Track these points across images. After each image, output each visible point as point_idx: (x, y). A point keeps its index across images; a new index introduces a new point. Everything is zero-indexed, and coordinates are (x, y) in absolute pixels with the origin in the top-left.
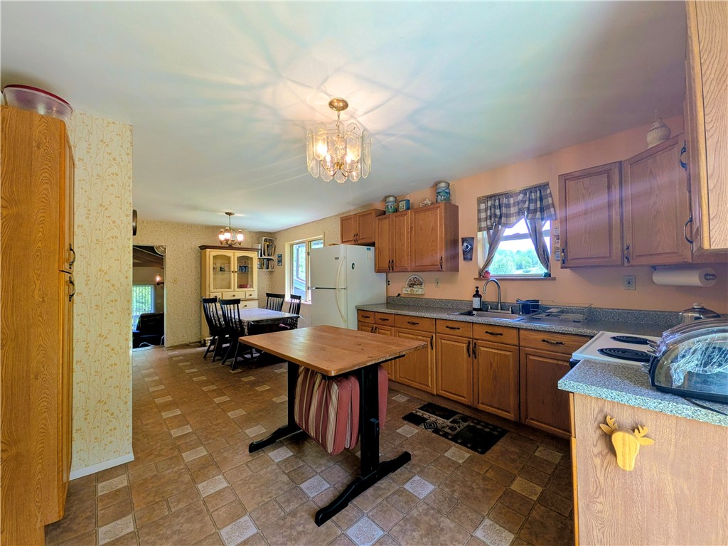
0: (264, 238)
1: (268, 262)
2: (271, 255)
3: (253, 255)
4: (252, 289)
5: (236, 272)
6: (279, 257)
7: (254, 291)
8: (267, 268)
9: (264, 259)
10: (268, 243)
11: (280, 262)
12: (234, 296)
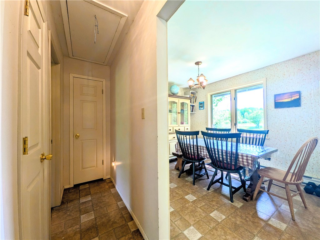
0: (191, 91)
1: (193, 108)
2: (193, 103)
3: (188, 101)
4: (187, 125)
5: (180, 113)
6: (200, 104)
7: (189, 126)
8: (192, 112)
9: (191, 105)
10: (193, 95)
11: (202, 107)
12: (179, 129)
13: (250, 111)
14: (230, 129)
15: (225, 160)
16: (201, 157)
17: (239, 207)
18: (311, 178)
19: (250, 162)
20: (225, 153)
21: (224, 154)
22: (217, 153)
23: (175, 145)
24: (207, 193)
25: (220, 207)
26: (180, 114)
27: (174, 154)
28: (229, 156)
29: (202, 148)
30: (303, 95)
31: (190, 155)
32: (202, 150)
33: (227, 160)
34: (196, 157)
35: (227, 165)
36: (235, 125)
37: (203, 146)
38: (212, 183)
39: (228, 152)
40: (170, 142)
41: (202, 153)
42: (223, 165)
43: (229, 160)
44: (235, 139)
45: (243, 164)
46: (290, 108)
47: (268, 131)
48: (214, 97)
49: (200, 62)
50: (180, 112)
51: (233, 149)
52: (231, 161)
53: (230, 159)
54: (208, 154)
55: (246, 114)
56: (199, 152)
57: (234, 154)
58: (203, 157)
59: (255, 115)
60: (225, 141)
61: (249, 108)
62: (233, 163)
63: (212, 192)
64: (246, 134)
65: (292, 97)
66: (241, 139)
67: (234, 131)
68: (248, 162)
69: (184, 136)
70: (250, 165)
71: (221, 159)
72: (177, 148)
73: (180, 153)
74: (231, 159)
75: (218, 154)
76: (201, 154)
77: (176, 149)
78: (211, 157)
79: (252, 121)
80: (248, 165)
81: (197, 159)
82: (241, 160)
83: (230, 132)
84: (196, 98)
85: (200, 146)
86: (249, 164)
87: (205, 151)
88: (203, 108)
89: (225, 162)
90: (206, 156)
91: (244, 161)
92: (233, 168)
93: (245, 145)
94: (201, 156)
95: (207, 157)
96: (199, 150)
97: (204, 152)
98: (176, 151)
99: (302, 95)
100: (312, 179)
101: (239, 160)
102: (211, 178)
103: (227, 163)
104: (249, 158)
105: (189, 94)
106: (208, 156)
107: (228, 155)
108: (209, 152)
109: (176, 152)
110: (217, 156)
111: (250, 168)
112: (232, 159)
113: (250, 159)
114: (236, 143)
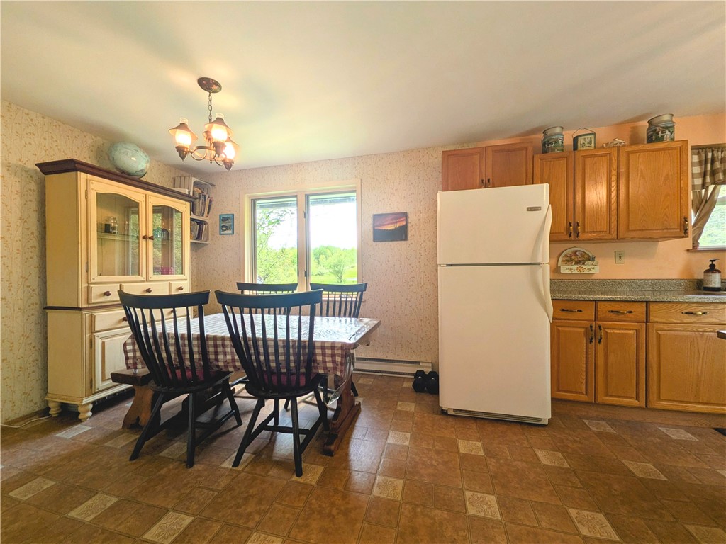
0: (194, 179)
1: (200, 227)
2: (202, 215)
3: (183, 207)
4: (181, 277)
5: (151, 238)
6: (224, 219)
7: (185, 280)
8: (197, 239)
9: (192, 220)
10: (200, 191)
11: (228, 228)
12: (149, 291)
13: (329, 253)
14: (296, 285)
15: (283, 365)
16: (216, 369)
17: (314, 483)
18: (419, 363)
19: (339, 359)
20: (284, 347)
21: (281, 350)
22: (261, 350)
23: (125, 345)
24: (232, 479)
25: (267, 512)
26: (151, 242)
27: (117, 378)
28: (294, 354)
29: (219, 342)
30: (411, 219)
31: (178, 372)
32: (220, 349)
33: (288, 367)
34: (200, 373)
35: (288, 379)
36: (306, 275)
37: (223, 335)
38: (250, 436)
39: (291, 344)
40: (107, 337)
41: (221, 357)
42: (279, 380)
43: (292, 364)
44: (306, 308)
45: (325, 368)
46: (395, 243)
47: (366, 284)
48: (262, 207)
49: (217, 84)
50: (151, 234)
51: (302, 333)
52: (298, 367)
53: (295, 362)
54: (236, 357)
55: (322, 257)
56: (212, 357)
57: (304, 347)
58: (224, 370)
59: (336, 261)
60: (284, 314)
61: (327, 248)
62: (303, 370)
63: (247, 469)
64: (328, 294)
65: (396, 223)
66: (318, 306)
67: (303, 289)
68: (334, 362)
69: (166, 311)
70: (339, 367)
71: (273, 365)
72: (130, 355)
73: (141, 370)
74: (297, 361)
75: (266, 354)
76: (217, 360)
77: (127, 358)
78: (246, 364)
79: (331, 270)
80: (335, 369)
81: (202, 378)
82: (319, 358)
83: (295, 292)
84: (210, 202)
85: (215, 338)
86: (337, 365)
87: (228, 350)
88: (230, 232)
89: (284, 370)
90: (231, 364)
91: (328, 359)
92: (303, 382)
93: (325, 319)
94: (218, 366)
95: (235, 367)
96: (211, 349)
97: (225, 354)
98: (127, 364)
99: (409, 220)
100: (421, 364)
101: (315, 361)
102: (246, 421)
103: (289, 373)
104: (336, 352)
105: (187, 186)
106: (238, 364)
107: (291, 351)
108: (240, 352)
109: (128, 367)
110: (262, 358)
111: (339, 374)
112: (300, 360)
113: (340, 352)
114: (309, 317)
